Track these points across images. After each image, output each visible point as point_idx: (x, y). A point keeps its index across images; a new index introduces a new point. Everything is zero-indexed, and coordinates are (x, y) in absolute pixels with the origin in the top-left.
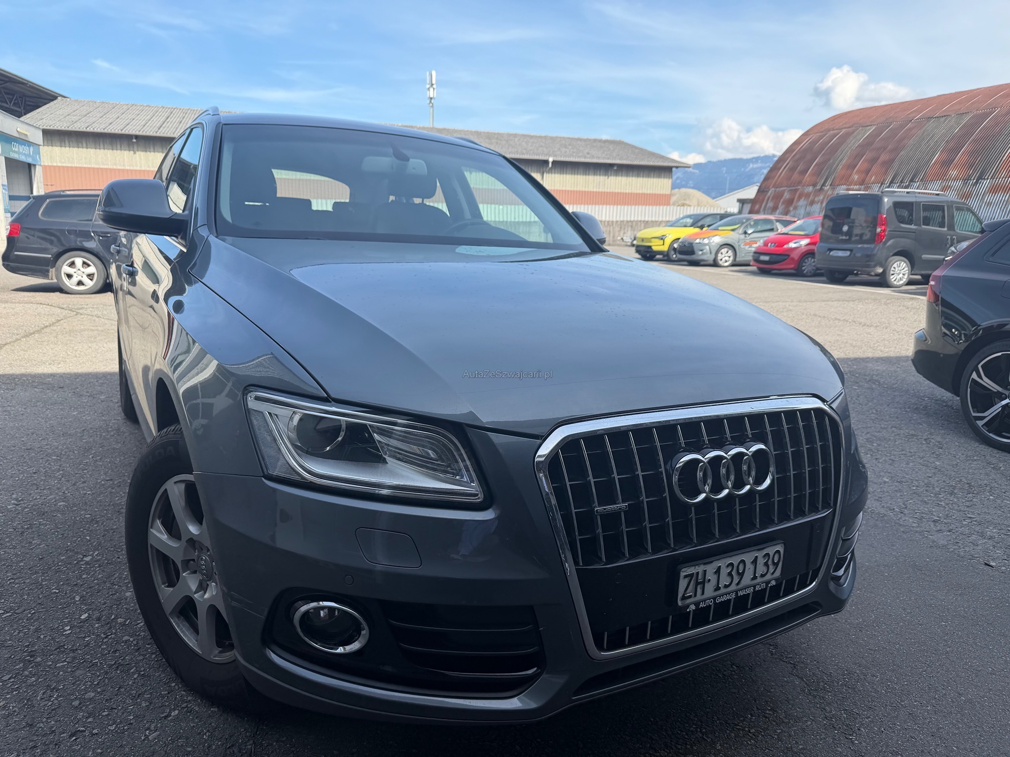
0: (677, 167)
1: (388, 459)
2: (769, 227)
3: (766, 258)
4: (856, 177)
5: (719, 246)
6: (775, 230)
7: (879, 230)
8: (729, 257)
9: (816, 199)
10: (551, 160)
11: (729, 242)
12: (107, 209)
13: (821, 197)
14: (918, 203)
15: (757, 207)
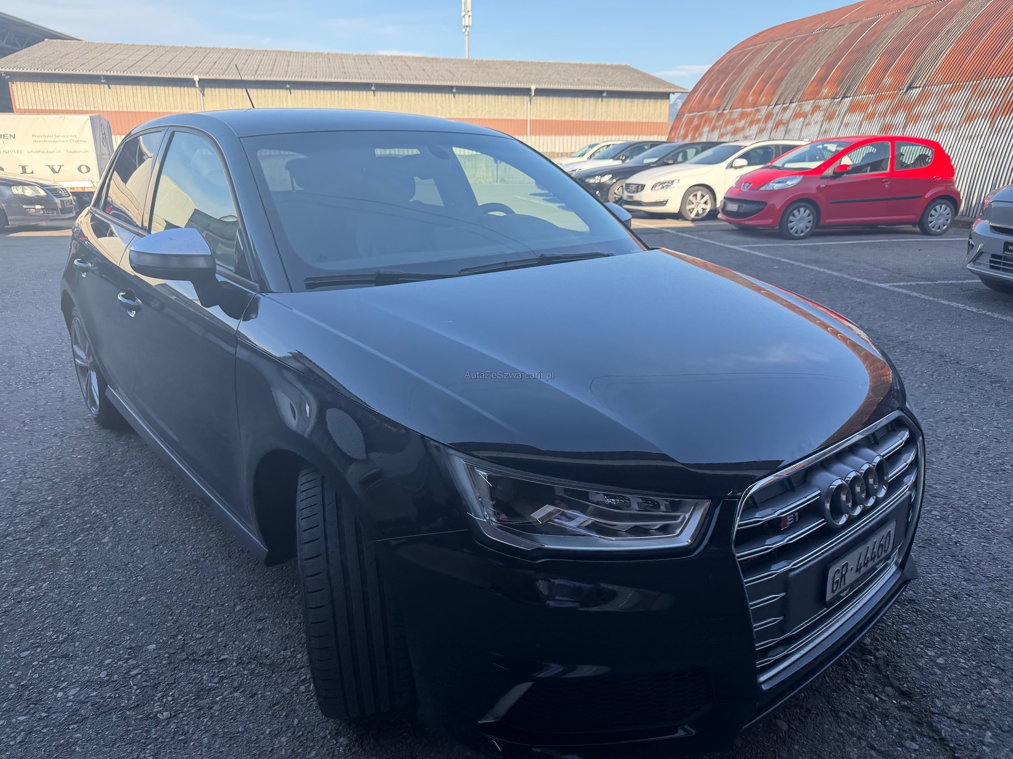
0: (675, 92)
4: (751, 99)
9: (717, 124)
10: (533, 87)
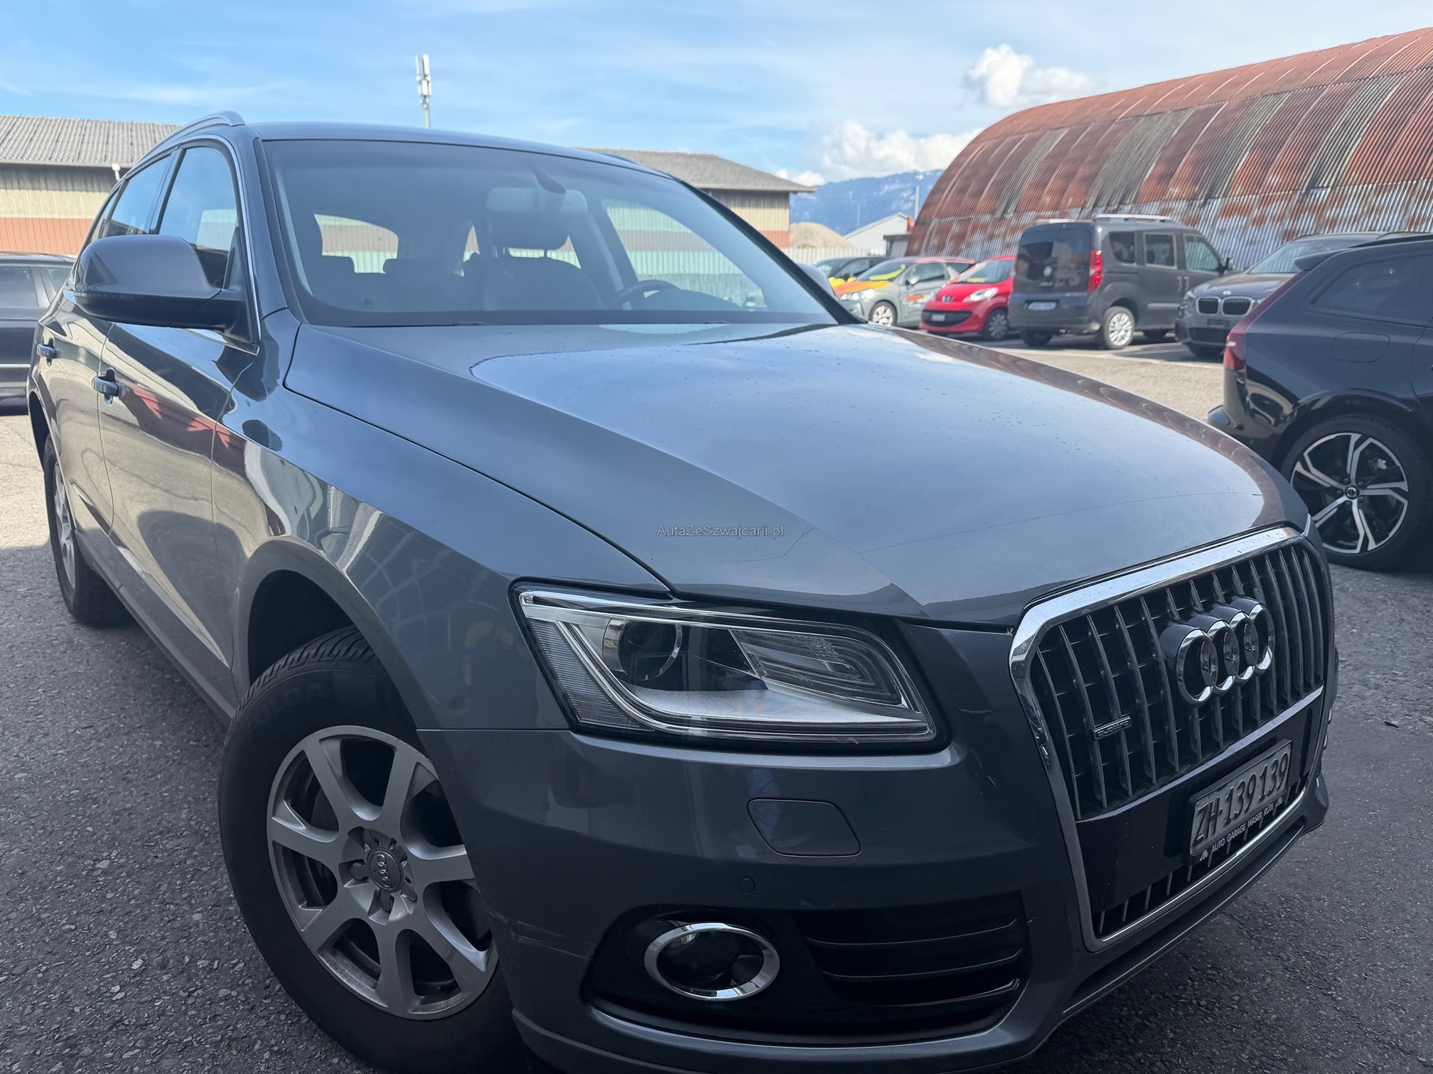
0: (795, 192)
1: (767, 681)
2: (937, 274)
3: (940, 318)
4: (1048, 200)
5: (873, 304)
6: (946, 277)
7: (1092, 272)
8: (888, 318)
9: (996, 232)
11: (888, 297)
12: (91, 288)
13: (1003, 229)
14: (1140, 233)
15: (916, 246)
